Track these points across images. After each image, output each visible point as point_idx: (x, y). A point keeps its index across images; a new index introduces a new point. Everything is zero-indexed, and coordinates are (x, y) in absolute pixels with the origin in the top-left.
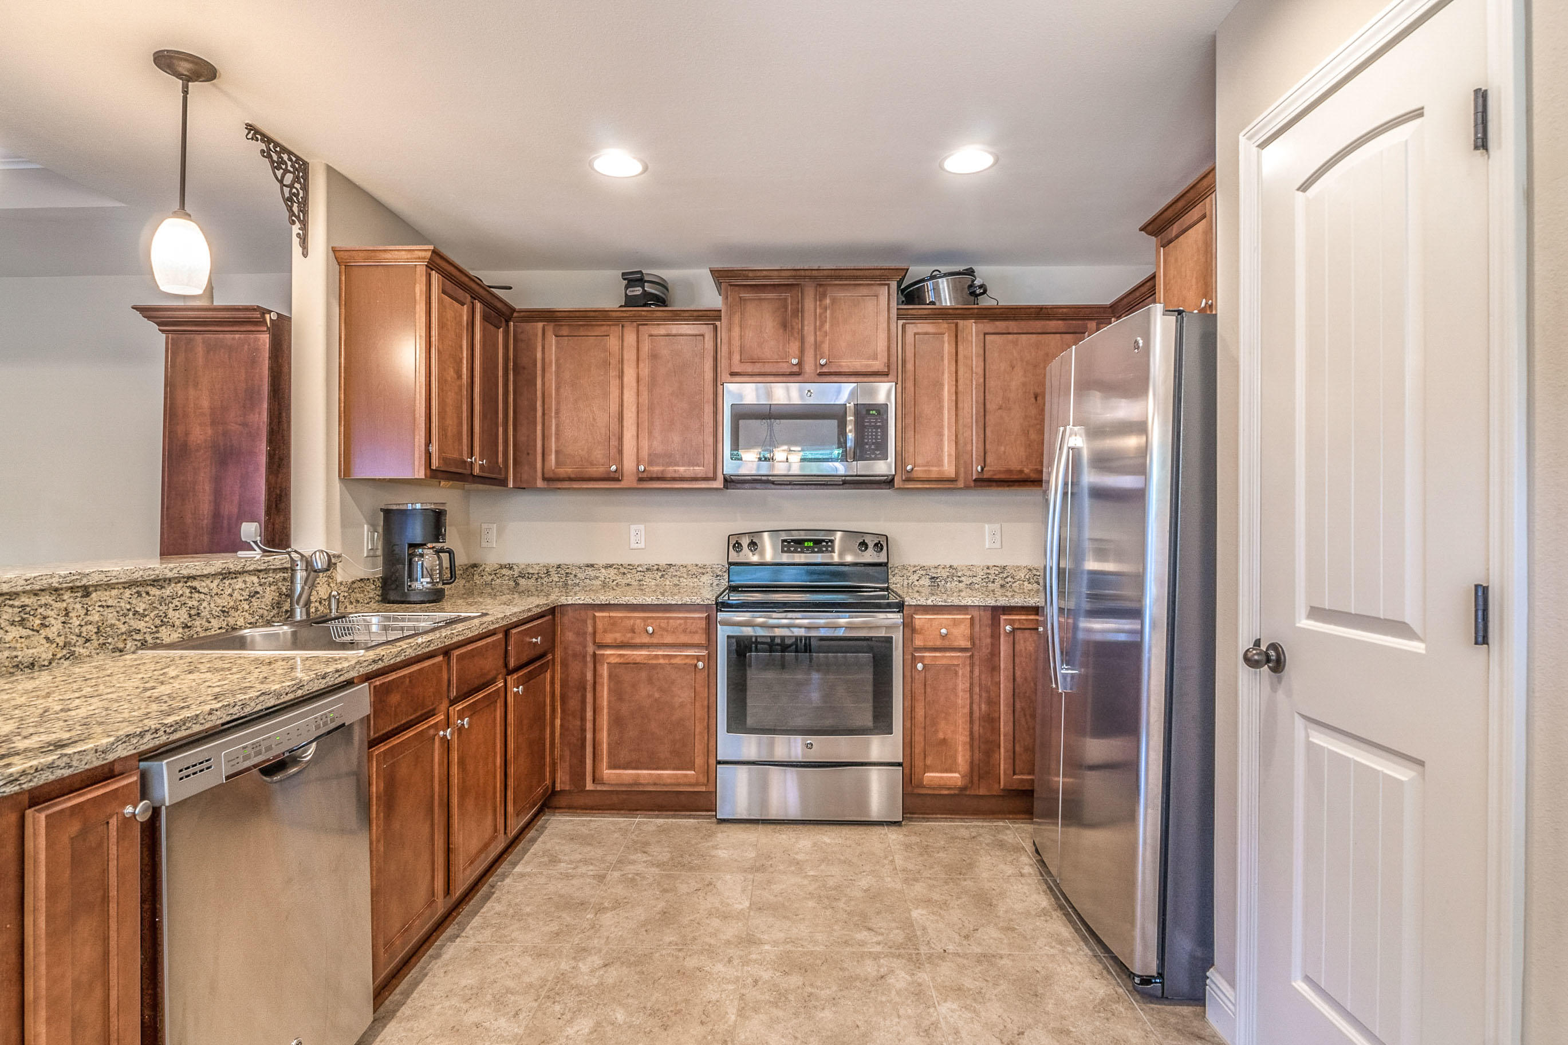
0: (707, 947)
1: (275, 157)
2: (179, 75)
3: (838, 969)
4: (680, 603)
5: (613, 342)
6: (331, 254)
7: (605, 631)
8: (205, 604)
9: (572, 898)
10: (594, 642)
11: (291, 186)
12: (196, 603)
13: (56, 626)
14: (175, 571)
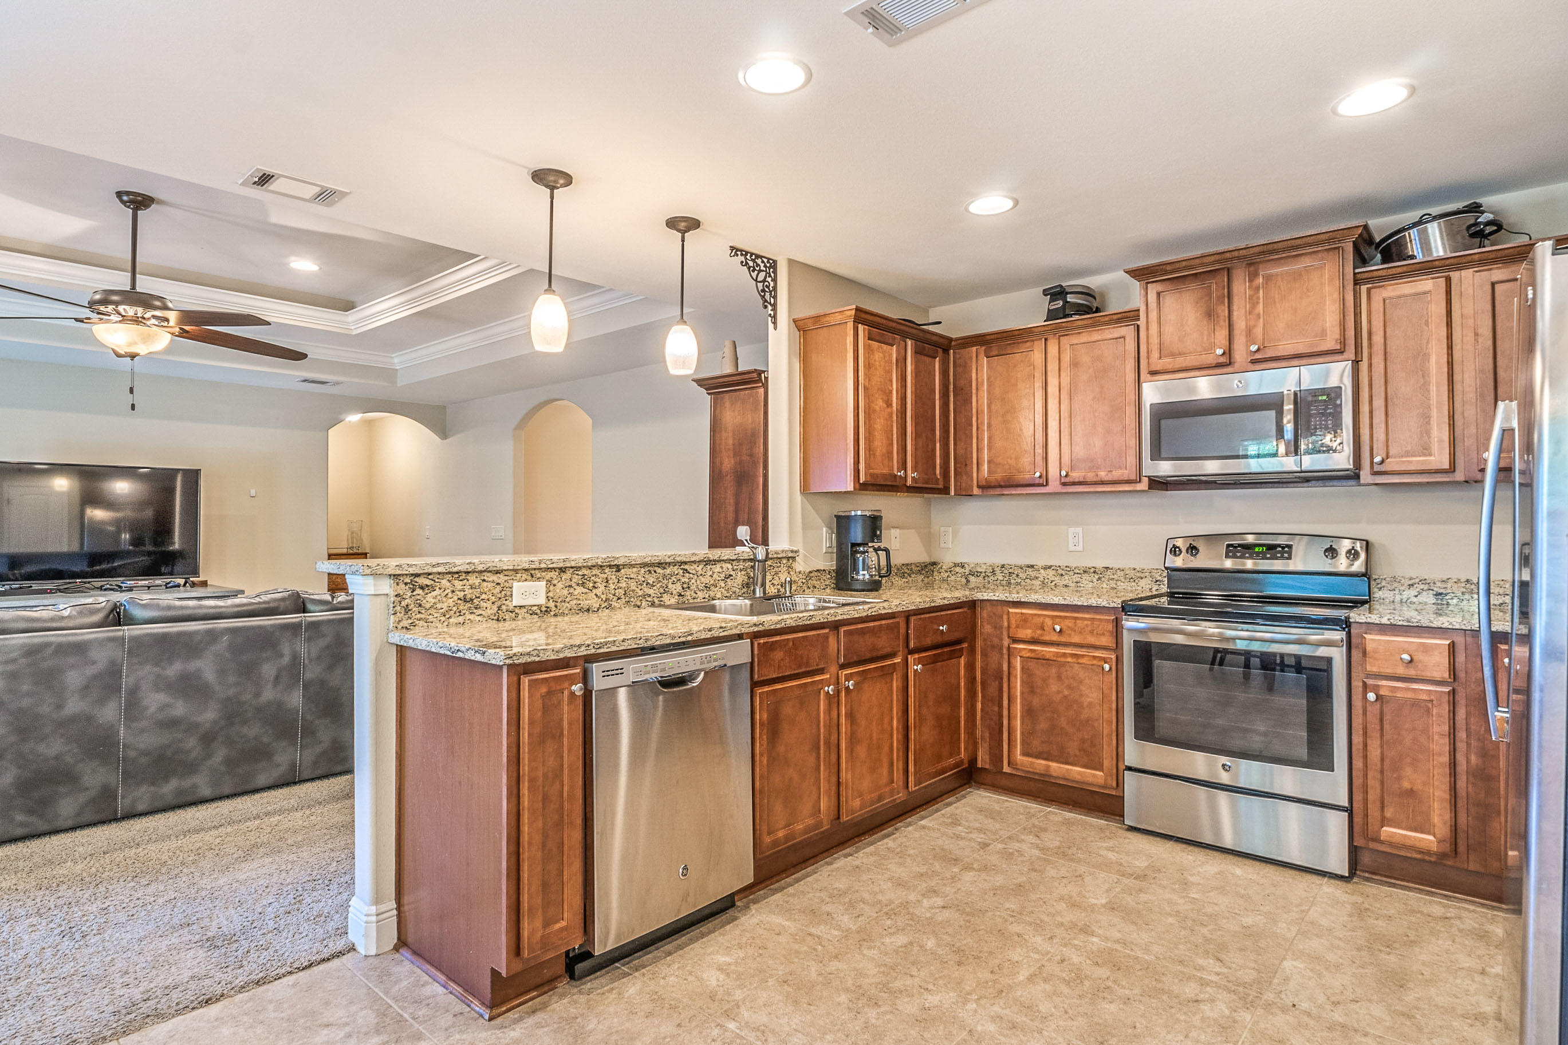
0: (1038, 922)
1: (751, 264)
2: (679, 231)
3: (1153, 979)
4: (1085, 604)
5: (1037, 356)
6: (792, 324)
7: (1018, 627)
8: (693, 581)
9: (950, 853)
10: (1009, 637)
11: (764, 281)
12: (687, 580)
13: (602, 588)
14: (672, 558)
